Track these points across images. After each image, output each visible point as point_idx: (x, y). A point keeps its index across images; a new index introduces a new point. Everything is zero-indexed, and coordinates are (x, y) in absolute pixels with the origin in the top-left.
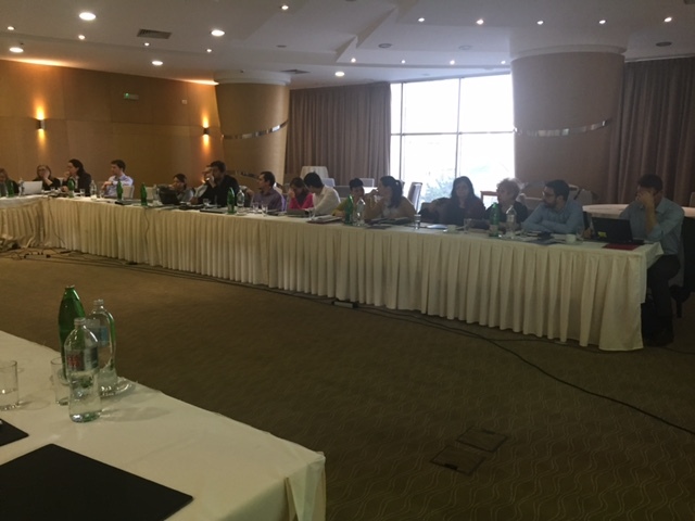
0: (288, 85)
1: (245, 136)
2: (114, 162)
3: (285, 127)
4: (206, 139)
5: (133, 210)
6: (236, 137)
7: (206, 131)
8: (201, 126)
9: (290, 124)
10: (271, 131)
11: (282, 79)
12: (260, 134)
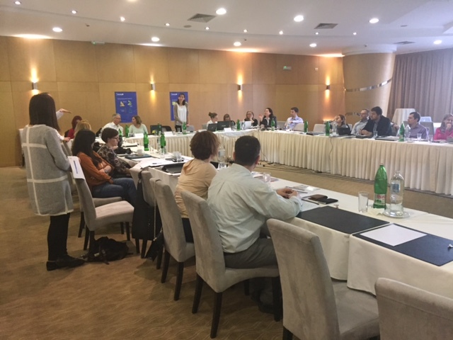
0: (394, 53)
1: (362, 89)
2: (292, 109)
3: (390, 83)
4: (327, 93)
5: (320, 138)
6: (356, 90)
7: (328, 88)
8: (324, 84)
9: (394, 80)
10: (381, 85)
11: (390, 49)
12: (373, 87)
